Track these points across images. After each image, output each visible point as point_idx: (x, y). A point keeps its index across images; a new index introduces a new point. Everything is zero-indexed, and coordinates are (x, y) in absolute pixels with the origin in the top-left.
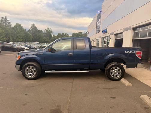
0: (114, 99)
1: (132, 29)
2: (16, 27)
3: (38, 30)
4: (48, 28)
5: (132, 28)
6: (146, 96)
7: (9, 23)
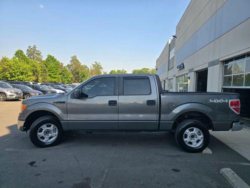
0: (178, 172)
1: (220, 63)
2: (48, 60)
3: (81, 65)
4: (96, 63)
5: (221, 61)
6: (229, 169)
7: (39, 54)
